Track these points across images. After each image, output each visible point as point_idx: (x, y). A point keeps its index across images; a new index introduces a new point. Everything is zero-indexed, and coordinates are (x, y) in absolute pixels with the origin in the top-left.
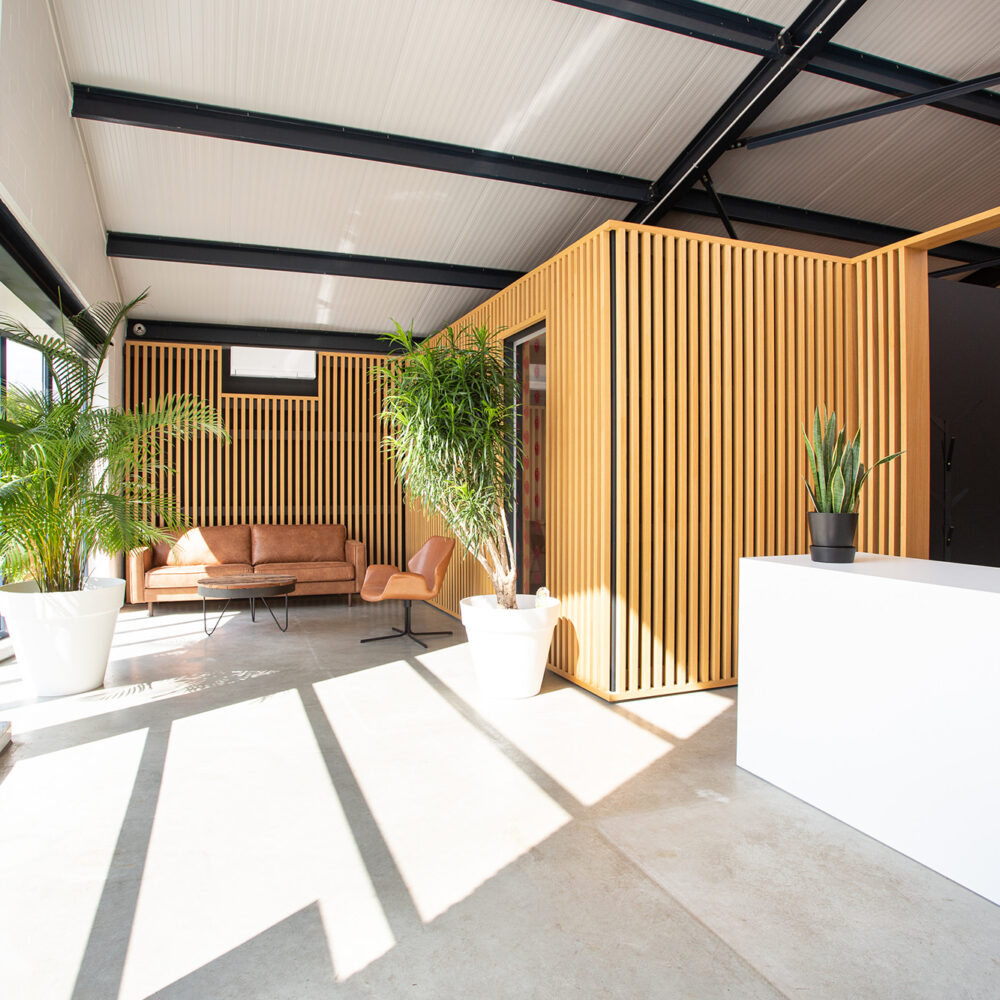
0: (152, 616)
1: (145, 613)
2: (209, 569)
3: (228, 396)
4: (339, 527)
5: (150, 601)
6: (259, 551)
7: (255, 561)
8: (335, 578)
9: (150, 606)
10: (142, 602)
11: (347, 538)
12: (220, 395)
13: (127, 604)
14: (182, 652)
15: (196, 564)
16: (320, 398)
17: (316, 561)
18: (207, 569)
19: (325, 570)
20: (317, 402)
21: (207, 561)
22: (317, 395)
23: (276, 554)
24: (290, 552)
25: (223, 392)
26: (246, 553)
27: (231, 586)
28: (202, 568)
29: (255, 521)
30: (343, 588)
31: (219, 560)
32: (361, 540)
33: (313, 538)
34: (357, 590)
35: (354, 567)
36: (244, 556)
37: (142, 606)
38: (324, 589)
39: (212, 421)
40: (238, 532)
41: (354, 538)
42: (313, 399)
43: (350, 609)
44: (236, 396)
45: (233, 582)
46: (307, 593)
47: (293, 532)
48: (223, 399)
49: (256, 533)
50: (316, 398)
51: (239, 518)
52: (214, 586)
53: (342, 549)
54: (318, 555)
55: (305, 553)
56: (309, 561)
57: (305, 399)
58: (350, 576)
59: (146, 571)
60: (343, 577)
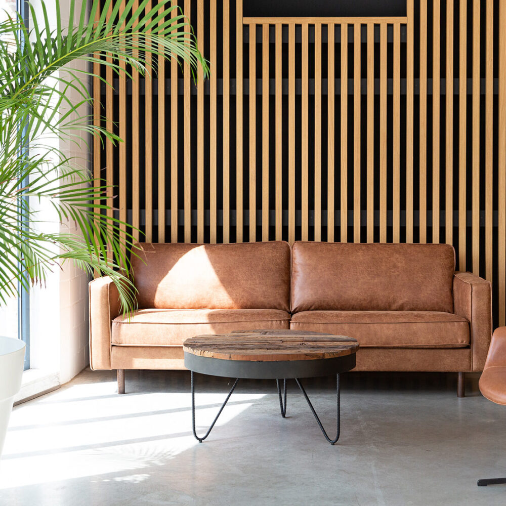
0: (123, 392)
1: (113, 386)
2: (213, 319)
3: (253, 21)
4: (442, 248)
5: (121, 366)
6: (302, 288)
7: (295, 305)
8: (433, 343)
9: (120, 375)
10: (108, 368)
11: (457, 269)
12: (240, 20)
13: (85, 370)
14: (140, 478)
15: (197, 307)
16: (409, 20)
17: (401, 308)
18: (211, 316)
19: (414, 327)
20: (404, 26)
21: (215, 302)
22: (404, 14)
23: (330, 295)
24: (354, 291)
25: (246, 14)
26: (281, 291)
27: (237, 355)
28: (202, 315)
29: (298, 236)
30: (448, 363)
31: (236, 301)
32: (482, 274)
33: (395, 266)
34: (475, 367)
35: (469, 324)
36: (276, 296)
37: (108, 375)
38: (413, 363)
39: (175, 34)
40: (268, 254)
41: (469, 268)
42: (397, 21)
43: (460, 401)
44: (265, 21)
45: (243, 347)
46: (383, 368)
47: (361, 256)
48: (246, 27)
49: (298, 256)
50: (402, 20)
51: (272, 229)
52: (208, 354)
53: (447, 289)
54: (404, 297)
55: (382, 295)
56: (388, 308)
57: (383, 21)
58: (461, 340)
59: (113, 317)
60: (447, 342)
